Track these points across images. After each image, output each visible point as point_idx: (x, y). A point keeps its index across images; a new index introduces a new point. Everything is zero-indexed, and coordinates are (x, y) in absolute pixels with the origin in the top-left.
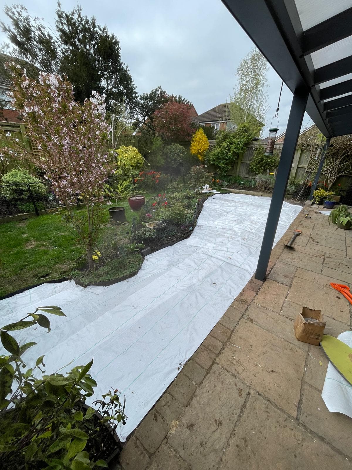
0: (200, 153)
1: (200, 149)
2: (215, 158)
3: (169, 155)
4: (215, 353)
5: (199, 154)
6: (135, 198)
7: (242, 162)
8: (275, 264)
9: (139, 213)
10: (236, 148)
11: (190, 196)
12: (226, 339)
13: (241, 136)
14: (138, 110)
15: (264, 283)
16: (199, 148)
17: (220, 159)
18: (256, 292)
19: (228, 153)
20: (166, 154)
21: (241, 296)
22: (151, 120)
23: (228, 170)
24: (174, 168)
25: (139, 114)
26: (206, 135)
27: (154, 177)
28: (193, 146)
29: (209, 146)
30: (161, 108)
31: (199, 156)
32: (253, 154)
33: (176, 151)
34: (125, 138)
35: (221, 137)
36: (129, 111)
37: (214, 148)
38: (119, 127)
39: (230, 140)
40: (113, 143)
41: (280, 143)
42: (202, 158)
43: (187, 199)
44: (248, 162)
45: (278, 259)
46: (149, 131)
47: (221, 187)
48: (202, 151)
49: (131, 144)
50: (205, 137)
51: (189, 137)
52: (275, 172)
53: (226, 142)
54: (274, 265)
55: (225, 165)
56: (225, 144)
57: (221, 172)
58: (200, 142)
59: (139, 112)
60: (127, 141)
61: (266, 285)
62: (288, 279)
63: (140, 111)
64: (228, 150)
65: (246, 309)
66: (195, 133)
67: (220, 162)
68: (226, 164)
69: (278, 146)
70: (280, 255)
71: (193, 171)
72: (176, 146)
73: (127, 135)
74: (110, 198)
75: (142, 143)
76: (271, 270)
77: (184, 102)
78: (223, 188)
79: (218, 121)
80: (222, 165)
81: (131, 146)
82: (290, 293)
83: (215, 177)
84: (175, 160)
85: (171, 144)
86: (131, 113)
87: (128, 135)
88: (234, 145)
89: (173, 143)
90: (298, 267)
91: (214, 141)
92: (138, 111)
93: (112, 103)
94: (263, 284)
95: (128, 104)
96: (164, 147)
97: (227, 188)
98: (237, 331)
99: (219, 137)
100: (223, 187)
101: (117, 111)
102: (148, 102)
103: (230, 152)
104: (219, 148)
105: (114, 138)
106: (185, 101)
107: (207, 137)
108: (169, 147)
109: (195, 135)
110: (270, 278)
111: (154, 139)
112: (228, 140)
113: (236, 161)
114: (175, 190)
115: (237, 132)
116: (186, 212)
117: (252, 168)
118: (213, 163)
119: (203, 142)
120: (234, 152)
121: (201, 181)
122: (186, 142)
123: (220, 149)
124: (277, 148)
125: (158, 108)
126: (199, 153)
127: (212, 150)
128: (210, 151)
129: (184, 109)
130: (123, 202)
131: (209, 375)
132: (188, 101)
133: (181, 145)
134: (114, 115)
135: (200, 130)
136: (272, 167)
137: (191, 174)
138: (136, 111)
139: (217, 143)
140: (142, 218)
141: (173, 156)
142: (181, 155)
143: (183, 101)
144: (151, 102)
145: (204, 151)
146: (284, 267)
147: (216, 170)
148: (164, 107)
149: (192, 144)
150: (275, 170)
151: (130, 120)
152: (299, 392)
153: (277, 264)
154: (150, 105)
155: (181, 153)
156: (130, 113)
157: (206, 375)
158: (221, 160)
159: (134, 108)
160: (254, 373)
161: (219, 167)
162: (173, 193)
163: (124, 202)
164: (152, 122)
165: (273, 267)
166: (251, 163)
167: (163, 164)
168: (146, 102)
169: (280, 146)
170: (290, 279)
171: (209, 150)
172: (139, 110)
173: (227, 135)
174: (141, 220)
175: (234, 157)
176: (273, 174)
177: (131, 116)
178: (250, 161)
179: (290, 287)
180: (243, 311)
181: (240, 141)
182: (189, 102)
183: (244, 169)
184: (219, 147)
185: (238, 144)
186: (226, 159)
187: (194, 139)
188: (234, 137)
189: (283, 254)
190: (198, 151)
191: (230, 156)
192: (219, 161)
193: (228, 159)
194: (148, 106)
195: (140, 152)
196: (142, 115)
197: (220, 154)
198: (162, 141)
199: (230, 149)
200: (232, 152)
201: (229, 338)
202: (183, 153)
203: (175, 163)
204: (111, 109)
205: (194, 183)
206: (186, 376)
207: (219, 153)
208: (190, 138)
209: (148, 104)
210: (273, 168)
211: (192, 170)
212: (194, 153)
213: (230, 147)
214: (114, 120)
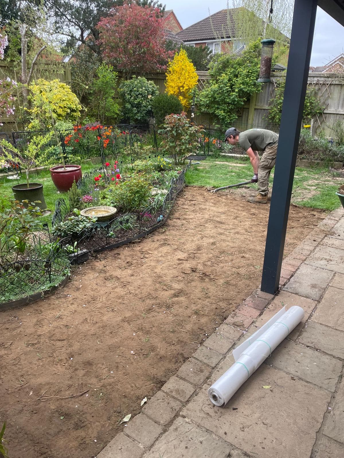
0: (183, 94)
1: (183, 87)
2: (208, 102)
3: (128, 97)
4: (181, 402)
5: (181, 95)
6: (63, 169)
7: (257, 107)
8: (298, 268)
9: (70, 193)
10: (243, 84)
11: (164, 166)
12: (202, 381)
13: (252, 62)
14: (69, 18)
15: (277, 297)
16: (181, 85)
17: (218, 103)
18: (260, 310)
19: (230, 91)
20: (123, 95)
21: (235, 317)
22: (94, 35)
23: (232, 121)
24: (137, 119)
25: (72, 25)
26: (192, 62)
27: (100, 136)
28: (169, 81)
29: (199, 81)
30: (112, 16)
31: (181, 98)
32: (275, 94)
33: (140, 90)
34: (46, 66)
35: (218, 66)
36: (53, 19)
37: (207, 84)
38: (35, 47)
39: (233, 70)
40: (23, 75)
41: (319, 74)
42: (187, 101)
43: (159, 171)
44: (266, 107)
45: (305, 260)
46: (90, 56)
47: (221, 152)
48: (186, 90)
49: (57, 76)
50: (190, 66)
51: (162, 65)
52: (312, 123)
53: (226, 74)
54: (297, 270)
55: (226, 113)
56: (224, 77)
57: (219, 126)
58: (181, 74)
59: (72, 22)
60: (49, 72)
61: (278, 300)
62: (317, 290)
63: (74, 20)
64: (231, 87)
65: (240, 336)
66: (172, 58)
67: (218, 108)
68: (228, 112)
69: (316, 79)
70: (309, 255)
71: (167, 124)
72: (140, 81)
73: (50, 62)
74: (19, 172)
75: (78, 75)
76: (291, 277)
77: (152, 4)
78: (223, 154)
79: (214, 39)
80: (220, 113)
81: (57, 80)
82: (317, 311)
83: (209, 135)
84: (138, 105)
85: (131, 78)
86: (58, 23)
87: (52, 62)
88: (241, 78)
89: (134, 76)
90: (335, 273)
91: (208, 73)
92: (69, 20)
93: (22, 6)
94: (273, 299)
95: (51, 8)
96: (118, 83)
97: (231, 153)
98: (222, 368)
99: (214, 66)
100: (225, 152)
101: (31, 18)
102: (87, 4)
103: (234, 91)
104: (214, 85)
105: (24, 66)
106: (155, 4)
107: (195, 65)
108: (128, 82)
109: (173, 61)
110: (286, 290)
111: (100, 68)
112: (229, 70)
113: (246, 107)
114: (137, 156)
115: (245, 57)
116: (154, 193)
117: (273, 118)
118: (206, 110)
119: (187, 75)
120: (241, 90)
121: (183, 141)
122: (158, 73)
123: (217, 85)
124: (315, 82)
125: (106, 15)
126: (180, 93)
127: (203, 88)
128: (200, 90)
129: (151, 17)
130: (43, 178)
131: (167, 433)
132: (159, 3)
133: (148, 79)
134: (25, 26)
135: (180, 54)
136: (308, 114)
137: (165, 128)
138: (67, 20)
139: (212, 76)
140: (75, 202)
141: (135, 99)
142: (150, 97)
143: (150, 4)
144: (93, 5)
145: (189, 89)
146: (312, 272)
147: (211, 123)
148: (117, 14)
149: (169, 77)
150: (312, 120)
151: (56, 35)
152: (311, 449)
153: (301, 268)
154: (93, 11)
155: (148, 94)
156: (56, 22)
157: (162, 434)
158: (220, 105)
159: (63, 15)
160: (242, 427)
161: (217, 116)
162: (133, 161)
163: (45, 179)
164: (97, 38)
165: (295, 272)
166: (272, 109)
167: (118, 112)
168: (84, 5)
169: (318, 78)
170: (320, 291)
171: (198, 87)
172: (72, 17)
173: (228, 62)
174: (73, 205)
175: (241, 99)
176: (309, 128)
177: (57, 29)
178: (270, 105)
179: (319, 302)
180: (236, 339)
181: (250, 71)
182: (161, 6)
183: (260, 122)
184: (214, 82)
185: (247, 76)
186: (229, 103)
187: (170, 69)
188: (239, 64)
189: (314, 254)
190: (179, 89)
191: (234, 96)
192: (216, 106)
193: (231, 104)
194: (88, 11)
195: (74, 91)
196: (77, 27)
197: (217, 94)
198: (114, 72)
199: (233, 85)
200: (237, 90)
201: (208, 378)
202: (153, 93)
203: (138, 111)
204: (20, 16)
205: (171, 144)
206: (128, 436)
207: (215, 92)
208: (164, 67)
209: (88, 7)
210: (309, 117)
211: (166, 121)
212: (172, 92)
213: (234, 82)
214: (25, 35)
